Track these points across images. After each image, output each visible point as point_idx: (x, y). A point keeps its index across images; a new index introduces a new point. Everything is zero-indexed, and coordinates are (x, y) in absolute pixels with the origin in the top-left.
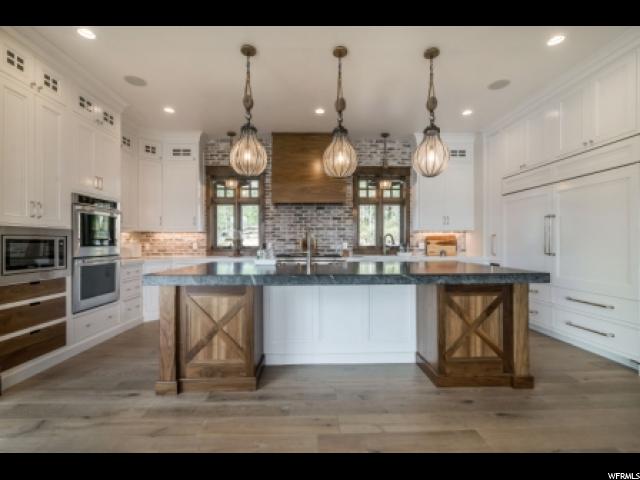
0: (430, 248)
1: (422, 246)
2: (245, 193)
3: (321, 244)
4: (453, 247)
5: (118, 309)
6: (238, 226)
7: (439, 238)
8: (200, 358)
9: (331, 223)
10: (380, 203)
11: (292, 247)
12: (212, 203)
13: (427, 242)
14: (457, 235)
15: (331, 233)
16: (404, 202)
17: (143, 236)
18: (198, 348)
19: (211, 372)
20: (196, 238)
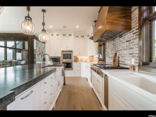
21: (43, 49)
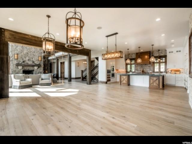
0: (172, 72)
1: (170, 72)
2: (132, 63)
3: (146, 71)
4: (179, 72)
5: (115, 79)
6: (131, 68)
7: (175, 70)
8: (123, 82)
9: (148, 67)
10: (160, 63)
11: (140, 72)
12: (127, 64)
13: (171, 71)
14: (180, 69)
15: (148, 69)
16: (166, 62)
17: (117, 70)
18: (123, 81)
19: (124, 83)
20: (124, 70)
21: (25, 57)
